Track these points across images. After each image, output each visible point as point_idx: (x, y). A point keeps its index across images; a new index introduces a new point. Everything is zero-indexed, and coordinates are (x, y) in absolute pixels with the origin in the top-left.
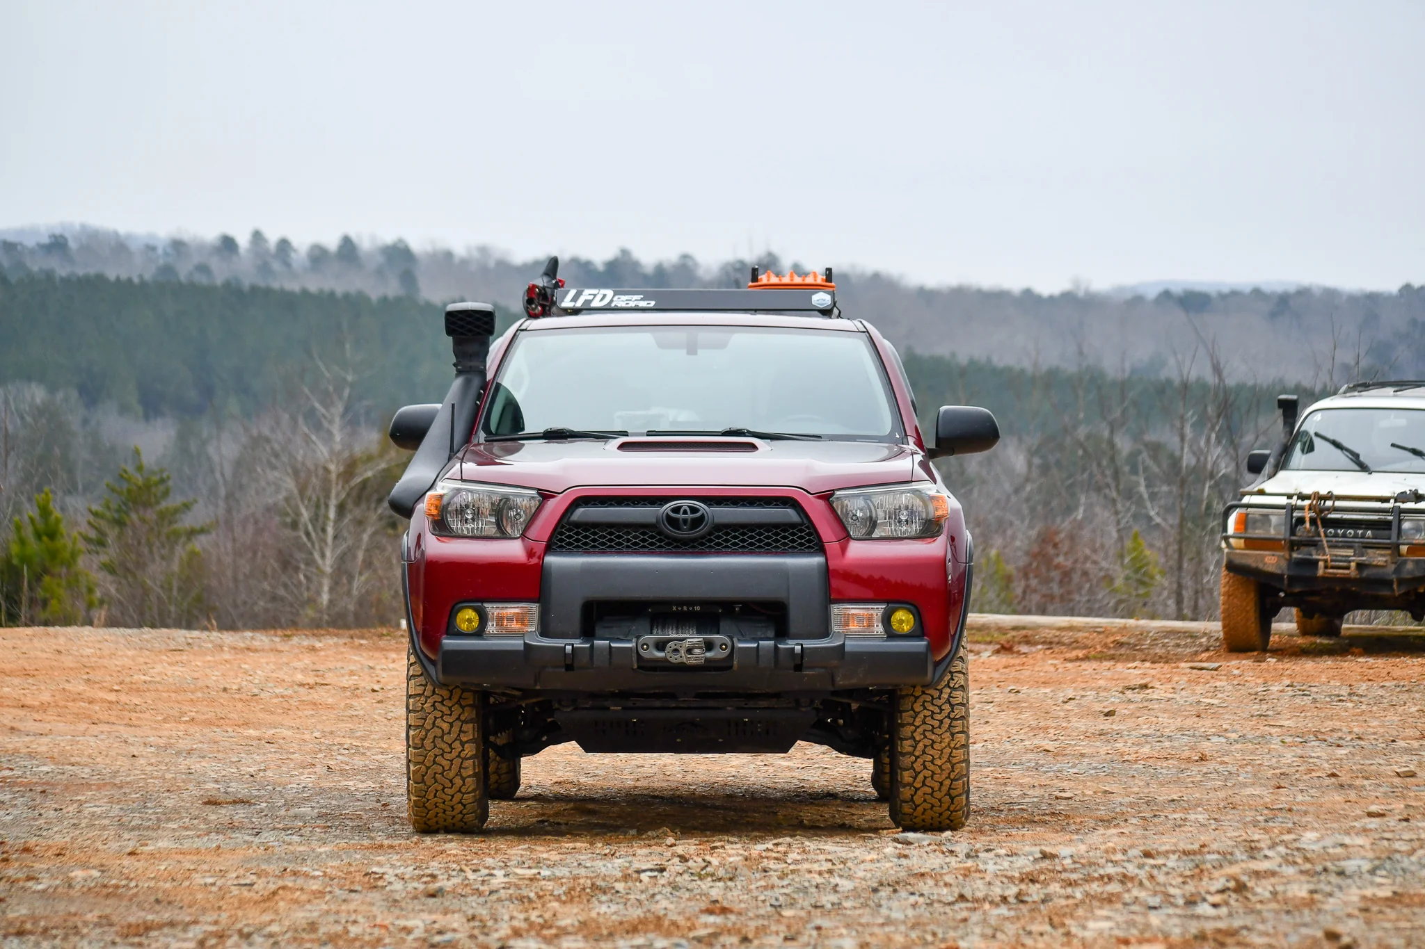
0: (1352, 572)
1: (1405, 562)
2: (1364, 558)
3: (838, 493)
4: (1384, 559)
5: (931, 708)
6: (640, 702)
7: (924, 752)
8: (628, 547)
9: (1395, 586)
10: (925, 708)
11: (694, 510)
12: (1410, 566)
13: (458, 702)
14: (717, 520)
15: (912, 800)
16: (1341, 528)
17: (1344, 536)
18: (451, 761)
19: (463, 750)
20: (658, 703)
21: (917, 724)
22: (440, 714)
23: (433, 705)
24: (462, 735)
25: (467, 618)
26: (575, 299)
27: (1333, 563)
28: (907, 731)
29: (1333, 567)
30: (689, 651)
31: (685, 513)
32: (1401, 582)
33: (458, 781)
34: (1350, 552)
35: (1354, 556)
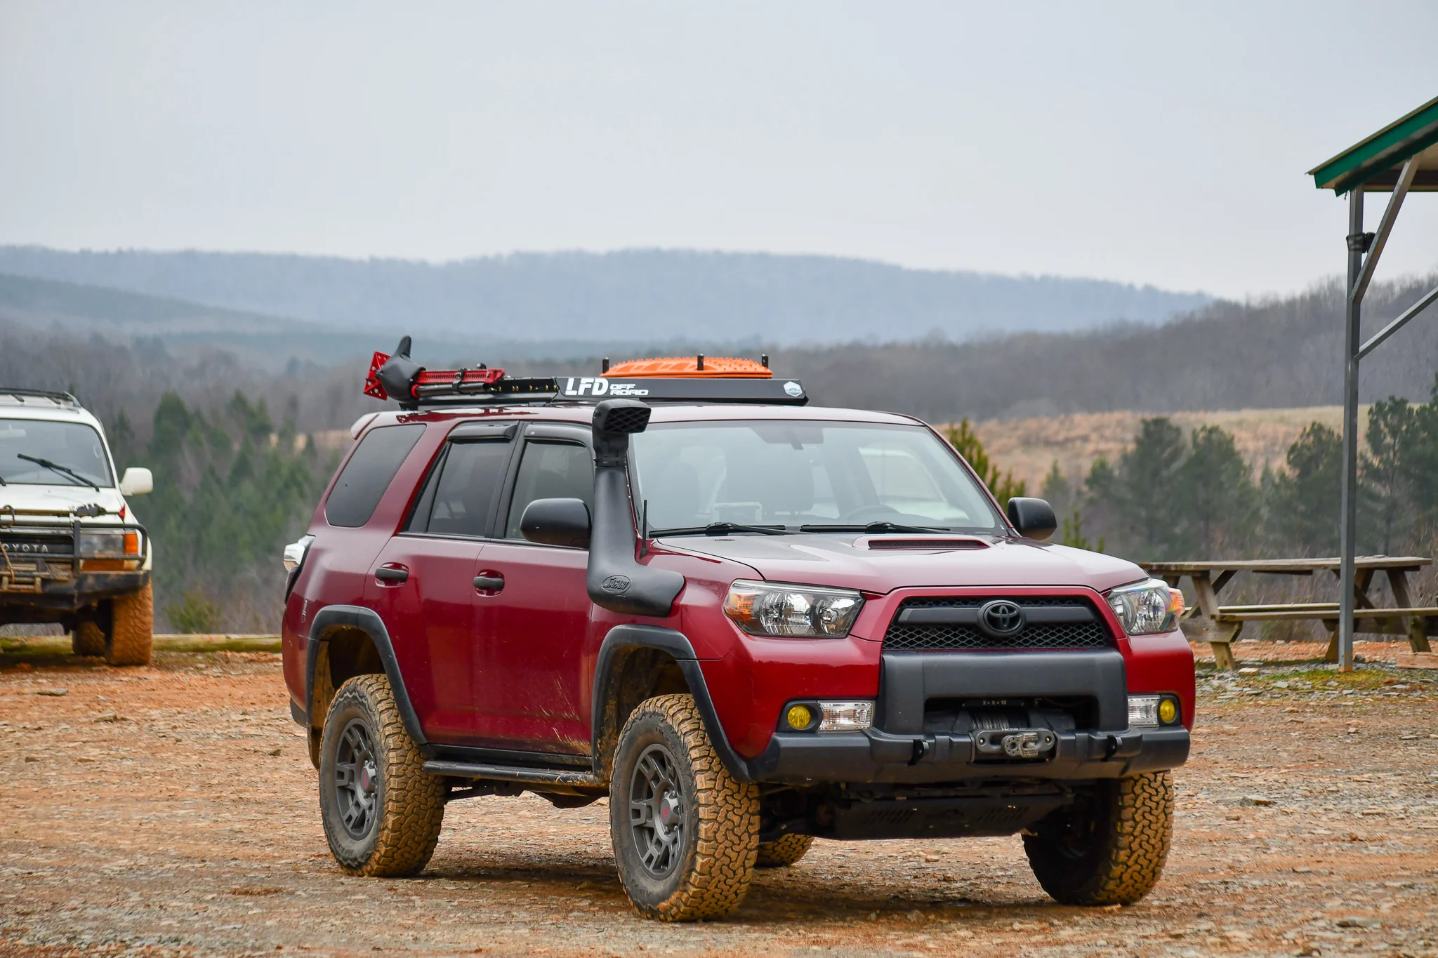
0: (38, 587)
1: (86, 577)
2: (47, 573)
3: (1115, 591)
4: (66, 574)
5: (1150, 790)
6: (924, 792)
7: (1142, 832)
8: (948, 645)
9: (75, 601)
10: (1144, 791)
11: (1011, 609)
12: (90, 580)
13: (746, 796)
14: (1030, 619)
15: (1121, 878)
16: (15, 542)
17: (20, 550)
18: (738, 852)
19: (750, 842)
20: (938, 793)
21: (1137, 806)
22: (731, 807)
23: (725, 799)
24: (750, 827)
25: (797, 715)
26: (576, 387)
27: (17, 579)
28: (1127, 813)
29: (17, 583)
30: (1025, 745)
31: (1004, 612)
32: (82, 596)
33: (740, 871)
34: (32, 567)
35: (38, 571)
